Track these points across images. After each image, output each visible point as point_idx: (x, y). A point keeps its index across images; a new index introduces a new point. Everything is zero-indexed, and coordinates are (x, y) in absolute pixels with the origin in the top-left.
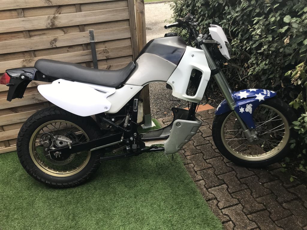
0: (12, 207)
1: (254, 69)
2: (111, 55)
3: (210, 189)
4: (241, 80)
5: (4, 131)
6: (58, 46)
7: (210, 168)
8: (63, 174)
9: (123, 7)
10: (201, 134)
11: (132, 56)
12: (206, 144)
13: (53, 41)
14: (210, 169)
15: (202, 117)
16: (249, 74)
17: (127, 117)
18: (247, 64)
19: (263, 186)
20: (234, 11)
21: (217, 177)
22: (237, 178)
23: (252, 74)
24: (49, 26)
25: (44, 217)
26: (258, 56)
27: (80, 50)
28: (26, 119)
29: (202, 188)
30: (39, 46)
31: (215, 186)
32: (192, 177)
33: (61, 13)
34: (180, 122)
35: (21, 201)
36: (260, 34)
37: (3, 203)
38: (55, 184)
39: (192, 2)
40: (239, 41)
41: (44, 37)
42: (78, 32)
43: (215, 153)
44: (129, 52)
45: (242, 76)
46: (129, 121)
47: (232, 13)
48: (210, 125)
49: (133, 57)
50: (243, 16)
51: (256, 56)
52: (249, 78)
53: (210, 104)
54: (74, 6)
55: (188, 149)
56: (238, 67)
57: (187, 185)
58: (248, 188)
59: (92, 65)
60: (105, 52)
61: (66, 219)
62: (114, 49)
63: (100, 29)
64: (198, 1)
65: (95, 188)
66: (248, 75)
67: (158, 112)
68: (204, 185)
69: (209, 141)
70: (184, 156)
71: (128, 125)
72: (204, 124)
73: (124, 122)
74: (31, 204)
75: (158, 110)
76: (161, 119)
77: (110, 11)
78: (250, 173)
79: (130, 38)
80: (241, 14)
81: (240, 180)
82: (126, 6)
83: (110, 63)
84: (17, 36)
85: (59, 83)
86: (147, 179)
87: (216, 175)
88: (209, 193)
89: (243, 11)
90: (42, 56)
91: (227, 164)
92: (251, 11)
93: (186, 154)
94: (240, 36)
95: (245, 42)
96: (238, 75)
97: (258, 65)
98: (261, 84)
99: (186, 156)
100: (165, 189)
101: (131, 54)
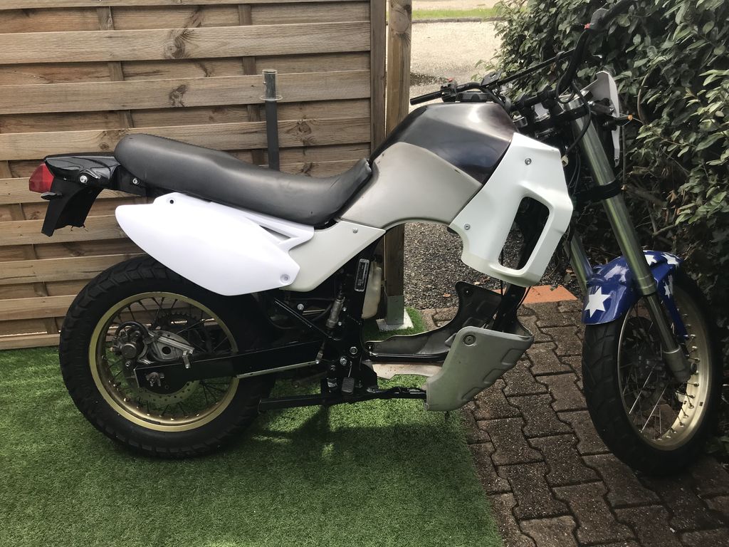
0: (28, 485)
1: (696, 207)
2: (317, 136)
3: (524, 523)
4: (656, 233)
5: (48, 296)
6: (187, 104)
7: (537, 461)
8: (159, 423)
9: (358, 18)
10: (530, 364)
11: (369, 143)
12: (537, 394)
13: (177, 92)
14: (537, 465)
15: (538, 319)
16: (677, 222)
17: (338, 302)
18: (677, 193)
19: (680, 539)
20: (656, 50)
21: (551, 491)
22: (608, 503)
23: (686, 222)
24: (169, 54)
25: (93, 525)
26: (709, 175)
27: (240, 120)
28: (97, 274)
29: (505, 516)
30: (141, 101)
31: (540, 517)
32: (483, 481)
33: (202, 24)
34: (474, 333)
35: (52, 472)
36: (720, 114)
37: (11, 471)
38: (137, 445)
39: (549, 20)
40: (659, 131)
41: (157, 79)
42: (239, 73)
43: (557, 423)
44: (364, 134)
45: (660, 223)
46: (341, 315)
47: (651, 55)
48: (557, 343)
49: (370, 148)
50: (678, 64)
51: (703, 175)
52: (679, 231)
53: (568, 287)
54: (235, 10)
55: (485, 402)
56: (652, 198)
57: (466, 500)
58: (633, 539)
59: (266, 156)
60: (301, 128)
61: (143, 540)
62: (325, 123)
63: (294, 70)
64: (566, 19)
65: (230, 468)
66: (675, 223)
67: (427, 290)
68: (512, 509)
69: (547, 388)
70: (472, 418)
71: (337, 324)
72: (542, 337)
73: (328, 315)
74: (71, 485)
75: (429, 286)
76: (429, 312)
77: (322, 28)
78: (646, 495)
79: (369, 99)
80: (674, 57)
81: (617, 511)
82: (366, 18)
83: (311, 156)
84: (93, 73)
85: (172, 202)
86: (363, 465)
87: (548, 483)
88: (522, 533)
89: (682, 51)
90: (148, 124)
91: (584, 457)
92: (702, 52)
93: (479, 415)
94: (664, 115)
95: (677, 133)
96: (649, 219)
97: (706, 200)
98: (709, 253)
99: (477, 419)
100: (404, 502)
101: (368, 140)
